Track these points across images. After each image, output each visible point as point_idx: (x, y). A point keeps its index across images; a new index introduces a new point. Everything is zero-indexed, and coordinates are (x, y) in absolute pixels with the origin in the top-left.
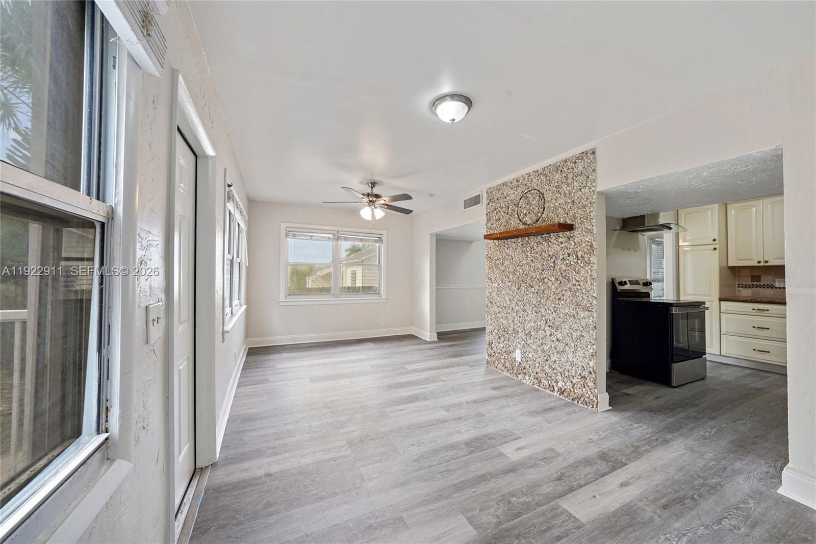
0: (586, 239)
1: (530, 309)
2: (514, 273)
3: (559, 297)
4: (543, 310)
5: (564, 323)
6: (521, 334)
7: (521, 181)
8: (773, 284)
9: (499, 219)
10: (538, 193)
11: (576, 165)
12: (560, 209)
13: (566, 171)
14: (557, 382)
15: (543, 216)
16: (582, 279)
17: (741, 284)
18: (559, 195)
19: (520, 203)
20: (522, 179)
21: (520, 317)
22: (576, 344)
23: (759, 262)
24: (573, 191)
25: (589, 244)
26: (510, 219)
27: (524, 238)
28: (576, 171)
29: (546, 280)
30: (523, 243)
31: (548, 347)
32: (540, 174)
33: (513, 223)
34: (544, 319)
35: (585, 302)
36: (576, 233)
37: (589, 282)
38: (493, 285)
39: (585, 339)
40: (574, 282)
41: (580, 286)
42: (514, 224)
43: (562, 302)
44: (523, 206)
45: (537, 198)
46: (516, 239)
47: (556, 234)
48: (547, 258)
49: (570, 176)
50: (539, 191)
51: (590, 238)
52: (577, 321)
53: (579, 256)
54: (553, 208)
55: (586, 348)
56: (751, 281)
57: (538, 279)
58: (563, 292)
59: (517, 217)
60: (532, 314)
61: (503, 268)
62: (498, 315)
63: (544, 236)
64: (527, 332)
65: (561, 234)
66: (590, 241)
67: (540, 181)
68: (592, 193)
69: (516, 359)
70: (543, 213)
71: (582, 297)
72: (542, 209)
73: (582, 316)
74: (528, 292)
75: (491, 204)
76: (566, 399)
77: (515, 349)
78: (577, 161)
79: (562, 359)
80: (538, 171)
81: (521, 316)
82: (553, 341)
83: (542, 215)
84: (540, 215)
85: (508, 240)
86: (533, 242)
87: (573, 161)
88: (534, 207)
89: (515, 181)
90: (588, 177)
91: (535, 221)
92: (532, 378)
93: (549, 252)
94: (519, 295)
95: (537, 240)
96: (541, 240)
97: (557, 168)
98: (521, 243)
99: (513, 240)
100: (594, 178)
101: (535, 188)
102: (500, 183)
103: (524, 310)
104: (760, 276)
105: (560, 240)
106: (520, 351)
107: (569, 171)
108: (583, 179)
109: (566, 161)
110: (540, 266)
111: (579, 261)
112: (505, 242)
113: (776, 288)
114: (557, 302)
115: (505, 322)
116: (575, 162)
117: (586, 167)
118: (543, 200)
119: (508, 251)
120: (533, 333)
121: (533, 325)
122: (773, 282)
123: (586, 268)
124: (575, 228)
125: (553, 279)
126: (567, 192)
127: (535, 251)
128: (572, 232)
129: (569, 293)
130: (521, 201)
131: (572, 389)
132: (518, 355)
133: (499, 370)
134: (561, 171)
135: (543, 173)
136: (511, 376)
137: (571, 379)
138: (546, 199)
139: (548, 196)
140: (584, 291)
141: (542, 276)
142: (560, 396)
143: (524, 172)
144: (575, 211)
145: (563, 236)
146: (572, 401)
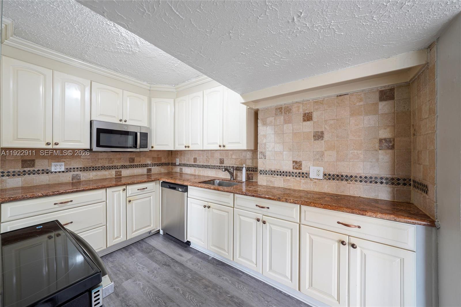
8: (48, 168)
17: (6, 171)
23: (48, 144)
56: (23, 167)
104: (34, 160)
113: (52, 173)
122: (49, 166)
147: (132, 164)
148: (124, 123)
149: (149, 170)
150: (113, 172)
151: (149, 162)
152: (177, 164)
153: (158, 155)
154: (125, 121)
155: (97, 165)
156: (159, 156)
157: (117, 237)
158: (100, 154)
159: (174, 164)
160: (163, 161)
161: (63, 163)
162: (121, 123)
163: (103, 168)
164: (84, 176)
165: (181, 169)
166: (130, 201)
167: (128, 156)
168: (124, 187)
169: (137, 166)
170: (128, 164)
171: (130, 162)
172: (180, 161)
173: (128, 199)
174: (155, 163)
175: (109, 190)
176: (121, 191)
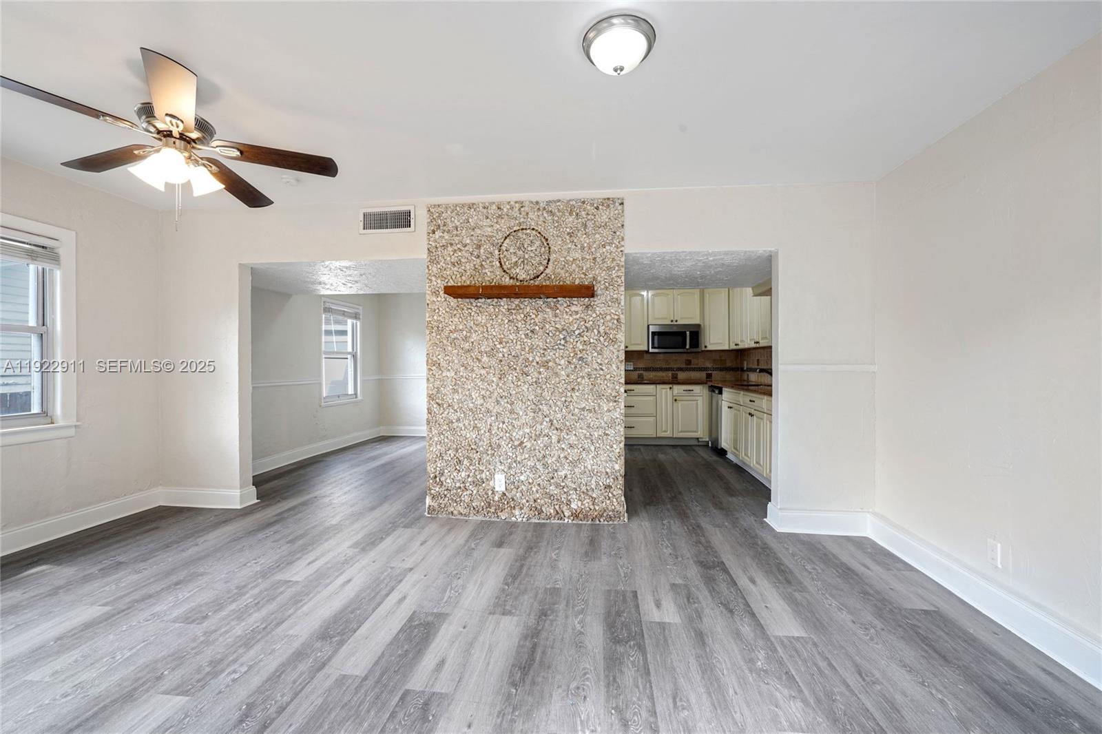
0: (612, 311)
1: (523, 407)
2: (491, 353)
3: (572, 387)
4: (545, 408)
5: (580, 421)
6: (506, 447)
7: (505, 210)
9: (459, 263)
10: (539, 235)
11: (599, 212)
12: (574, 265)
13: (585, 216)
14: (569, 503)
15: (548, 271)
16: (606, 361)
18: (574, 247)
19: (505, 245)
20: (508, 207)
21: (504, 423)
22: (598, 445)
24: (595, 246)
25: (616, 317)
26: (482, 265)
27: (512, 300)
28: (599, 220)
29: (551, 364)
30: (510, 307)
31: (554, 459)
32: (541, 209)
33: (489, 273)
34: (547, 419)
35: (609, 391)
36: (597, 301)
37: (614, 366)
38: (444, 374)
39: (609, 437)
40: (596, 366)
41: (602, 370)
42: (491, 274)
43: (577, 394)
44: (512, 251)
45: (538, 243)
46: (496, 300)
47: (567, 299)
48: (554, 332)
49: (590, 224)
50: (540, 233)
51: (616, 309)
52: (599, 417)
53: (602, 331)
54: (563, 263)
55: (611, 449)
57: (538, 363)
58: (579, 380)
59: (499, 265)
60: (526, 415)
61: (467, 346)
62: (455, 425)
63: (549, 300)
64: (517, 443)
65: (575, 301)
66: (617, 313)
67: (541, 219)
68: (621, 253)
69: (496, 490)
70: (547, 267)
71: (606, 385)
72: (546, 261)
73: (605, 409)
74: (519, 383)
75: (438, 234)
76: (584, 522)
77: (492, 475)
78: (600, 207)
79: (576, 470)
80: (537, 203)
81: (506, 420)
82: (563, 449)
83: (544, 270)
84: (542, 268)
85: (480, 300)
86: (528, 308)
87: (595, 205)
88: (532, 255)
89: (494, 207)
90: (615, 232)
91: (532, 277)
92: (525, 510)
93: (556, 324)
94: (501, 388)
95: (537, 306)
96: (544, 305)
97: (572, 208)
98: (506, 307)
99: (489, 301)
100: (622, 235)
101: (532, 227)
102: (462, 202)
103: (512, 412)
105: (574, 308)
106: (503, 476)
107: (589, 217)
108: (608, 233)
109: (584, 202)
110: (541, 344)
111: (602, 339)
112: (471, 303)
114: (569, 394)
115: (472, 435)
116: (597, 208)
117: (612, 218)
118: (547, 249)
119: (479, 318)
120: (528, 445)
121: (527, 430)
123: (611, 348)
124: (597, 296)
125: (562, 362)
126: (585, 245)
127: (532, 321)
128: (592, 299)
129: (588, 381)
130: (507, 241)
131: (592, 507)
132: (499, 483)
133: (459, 517)
134: (577, 214)
135: (547, 208)
136: (487, 519)
137: (590, 493)
138: (552, 247)
139: (556, 244)
140: (608, 377)
141: (545, 359)
142: (574, 522)
143: (513, 197)
144: (597, 273)
145: (577, 305)
146: (592, 522)
147: (689, 367)
148: (676, 323)
149: (709, 376)
150: (670, 374)
151: (709, 365)
152: (745, 368)
153: (720, 357)
154: (676, 321)
155: (656, 366)
156: (723, 358)
157: (665, 431)
158: (659, 355)
159: (742, 370)
160: (729, 364)
161: (632, 363)
162: (672, 323)
163: (661, 369)
164: (647, 375)
165: (748, 375)
166: (676, 400)
167: (685, 357)
168: (671, 386)
169: (694, 370)
170: (684, 366)
171: (686, 364)
172: (747, 364)
173: (675, 398)
174: (717, 366)
175: (659, 387)
176: (668, 390)
